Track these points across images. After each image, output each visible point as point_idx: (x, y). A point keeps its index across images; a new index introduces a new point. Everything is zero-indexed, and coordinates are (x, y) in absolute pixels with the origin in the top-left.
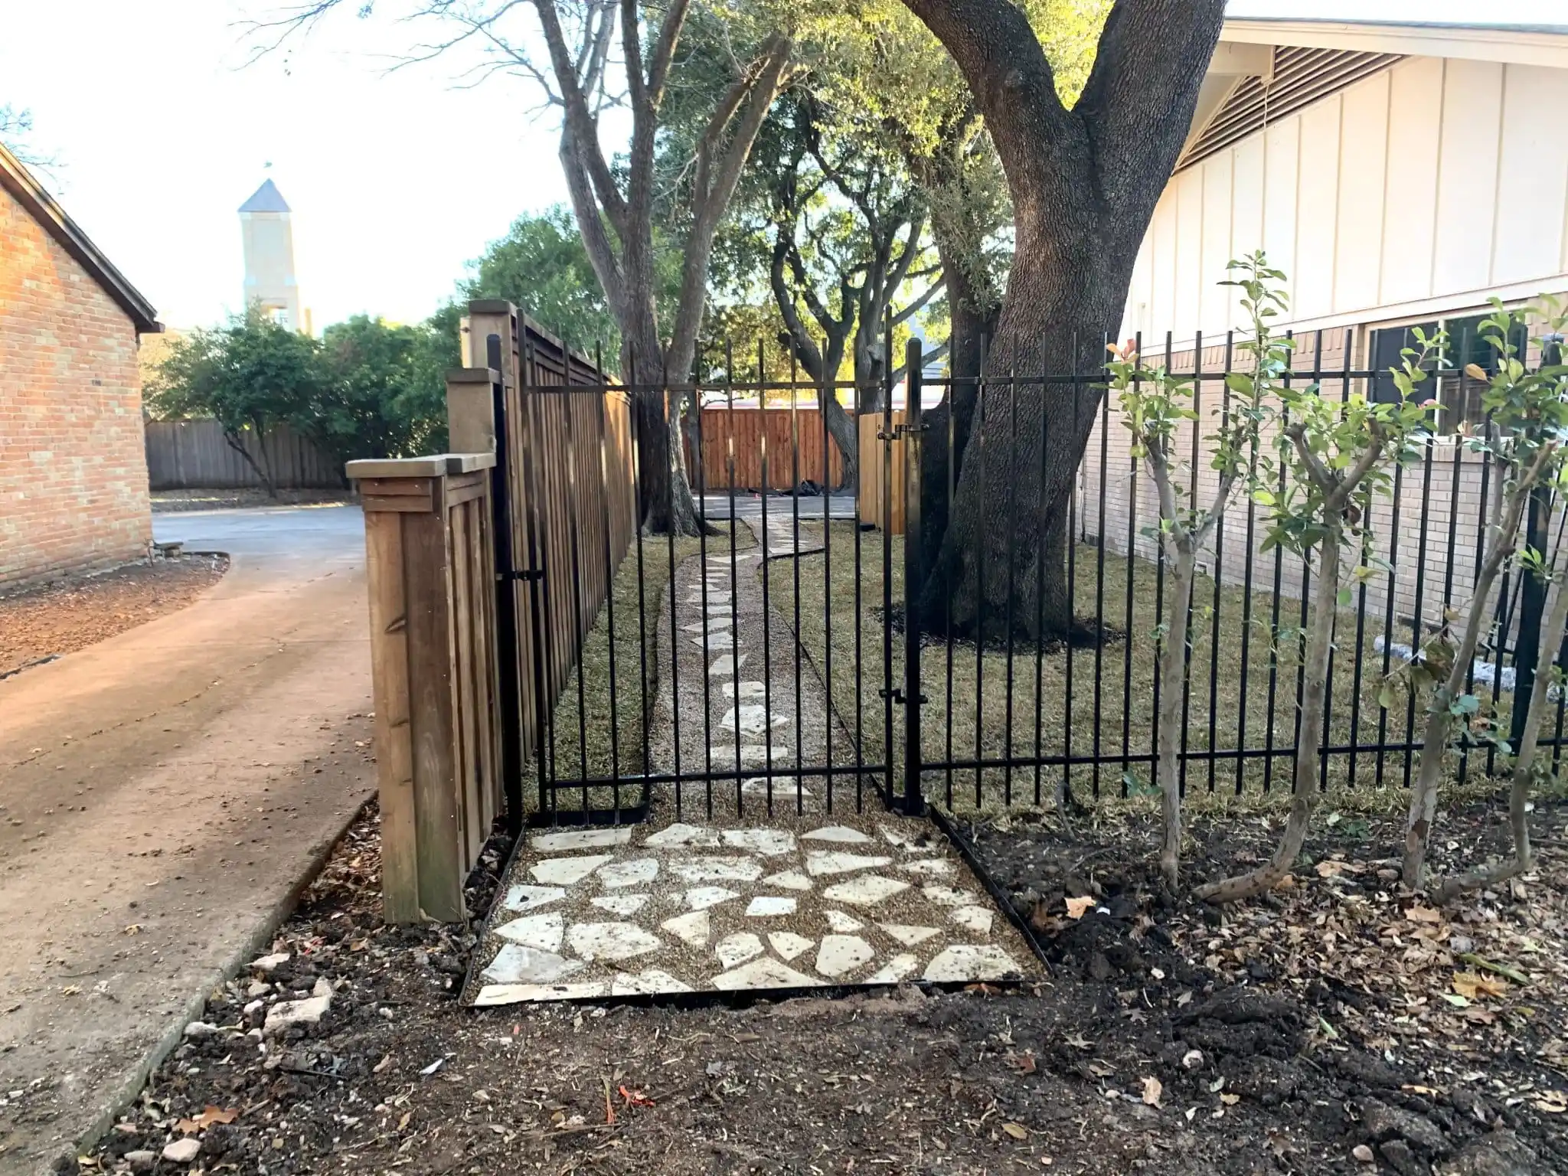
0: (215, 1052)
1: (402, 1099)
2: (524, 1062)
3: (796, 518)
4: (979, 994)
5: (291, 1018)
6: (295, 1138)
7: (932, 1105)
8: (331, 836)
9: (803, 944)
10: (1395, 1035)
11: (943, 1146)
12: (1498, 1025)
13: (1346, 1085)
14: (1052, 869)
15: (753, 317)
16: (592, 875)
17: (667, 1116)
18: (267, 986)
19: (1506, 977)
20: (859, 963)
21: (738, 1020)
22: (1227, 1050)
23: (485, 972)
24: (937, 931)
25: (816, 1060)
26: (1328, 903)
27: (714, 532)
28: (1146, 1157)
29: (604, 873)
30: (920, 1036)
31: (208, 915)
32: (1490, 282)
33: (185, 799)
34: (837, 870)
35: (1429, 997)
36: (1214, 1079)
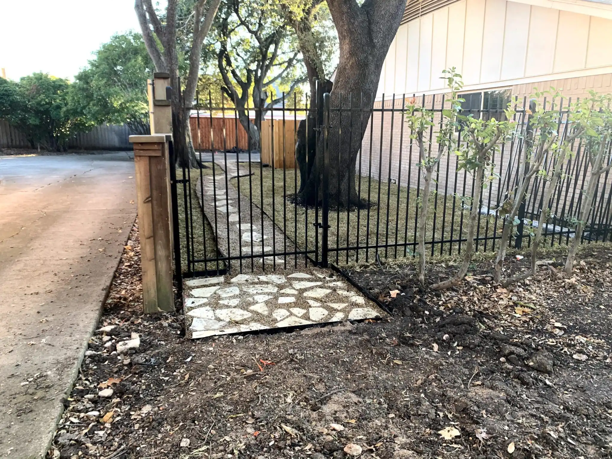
0: (101, 360)
1: (183, 370)
2: (221, 355)
3: (238, 162)
4: (369, 323)
5: (128, 346)
6: (149, 385)
7: (368, 357)
8: (108, 284)
9: (303, 312)
10: (502, 326)
11: (377, 368)
12: (531, 321)
13: (493, 341)
14: (380, 282)
15: (209, 79)
16: (215, 293)
17: (281, 367)
18: (109, 337)
19: (530, 308)
20: (324, 316)
21: (291, 336)
22: (457, 334)
23: (190, 327)
24: (347, 304)
25: (324, 346)
26: (472, 288)
27: (205, 167)
28: (443, 365)
29: (220, 292)
30: (355, 337)
31: (73, 314)
32: (500, 79)
33: (37, 273)
34: (305, 287)
35: (509, 315)
36: (454, 342)
